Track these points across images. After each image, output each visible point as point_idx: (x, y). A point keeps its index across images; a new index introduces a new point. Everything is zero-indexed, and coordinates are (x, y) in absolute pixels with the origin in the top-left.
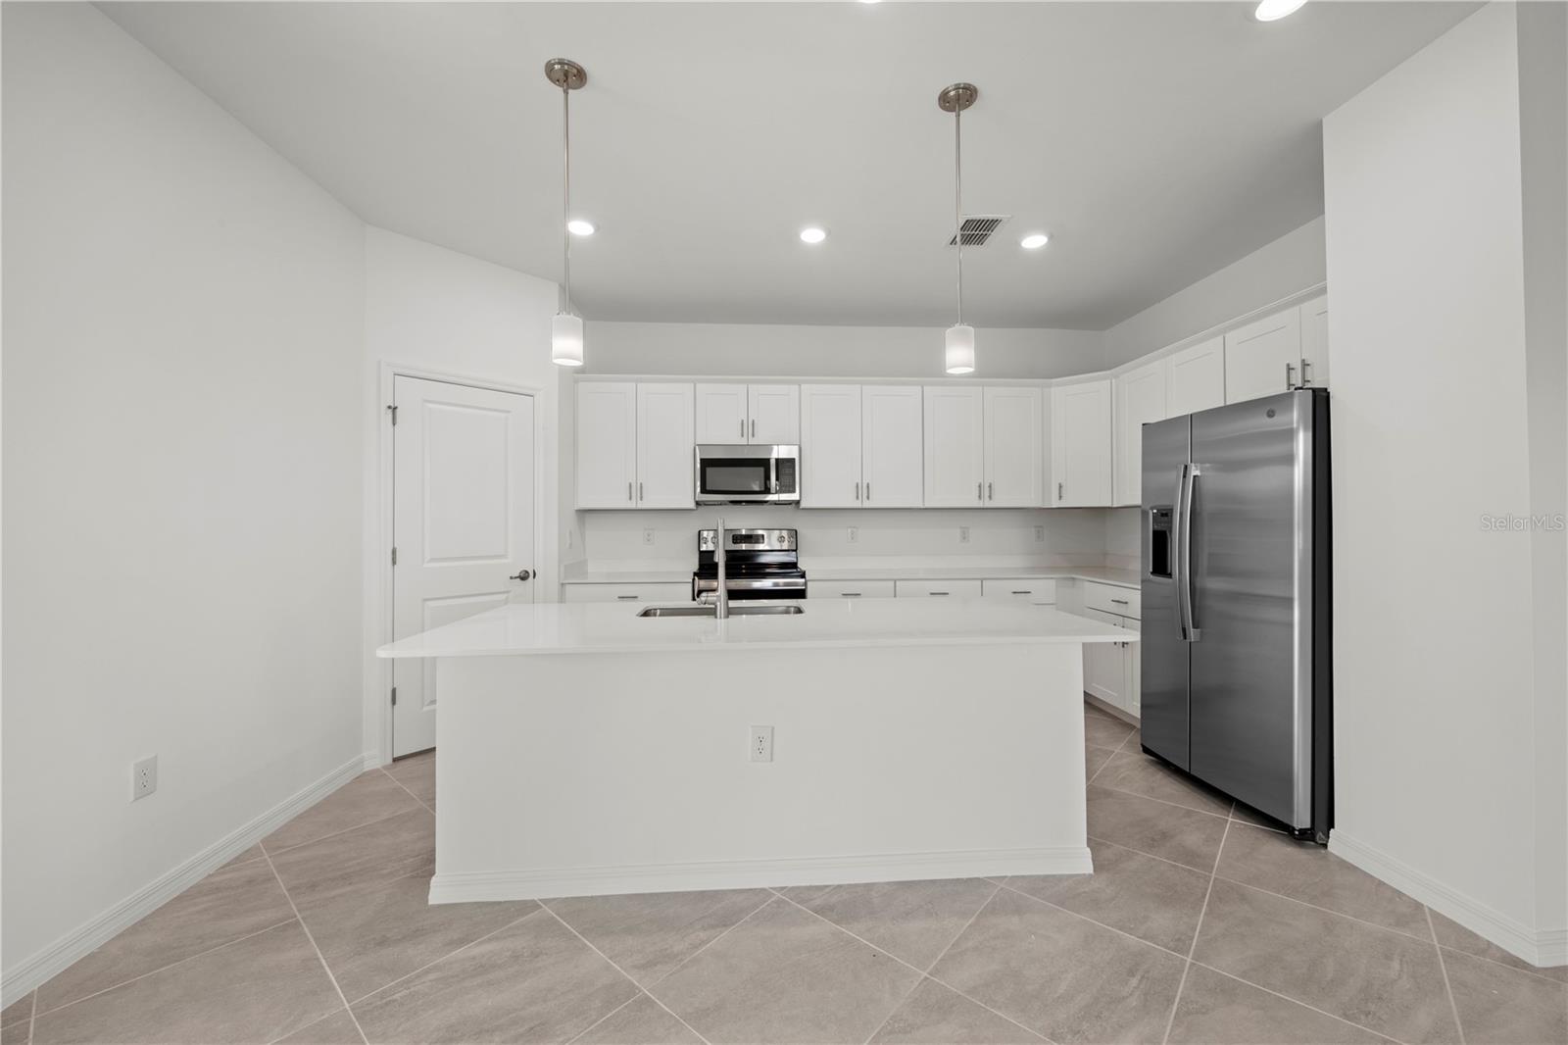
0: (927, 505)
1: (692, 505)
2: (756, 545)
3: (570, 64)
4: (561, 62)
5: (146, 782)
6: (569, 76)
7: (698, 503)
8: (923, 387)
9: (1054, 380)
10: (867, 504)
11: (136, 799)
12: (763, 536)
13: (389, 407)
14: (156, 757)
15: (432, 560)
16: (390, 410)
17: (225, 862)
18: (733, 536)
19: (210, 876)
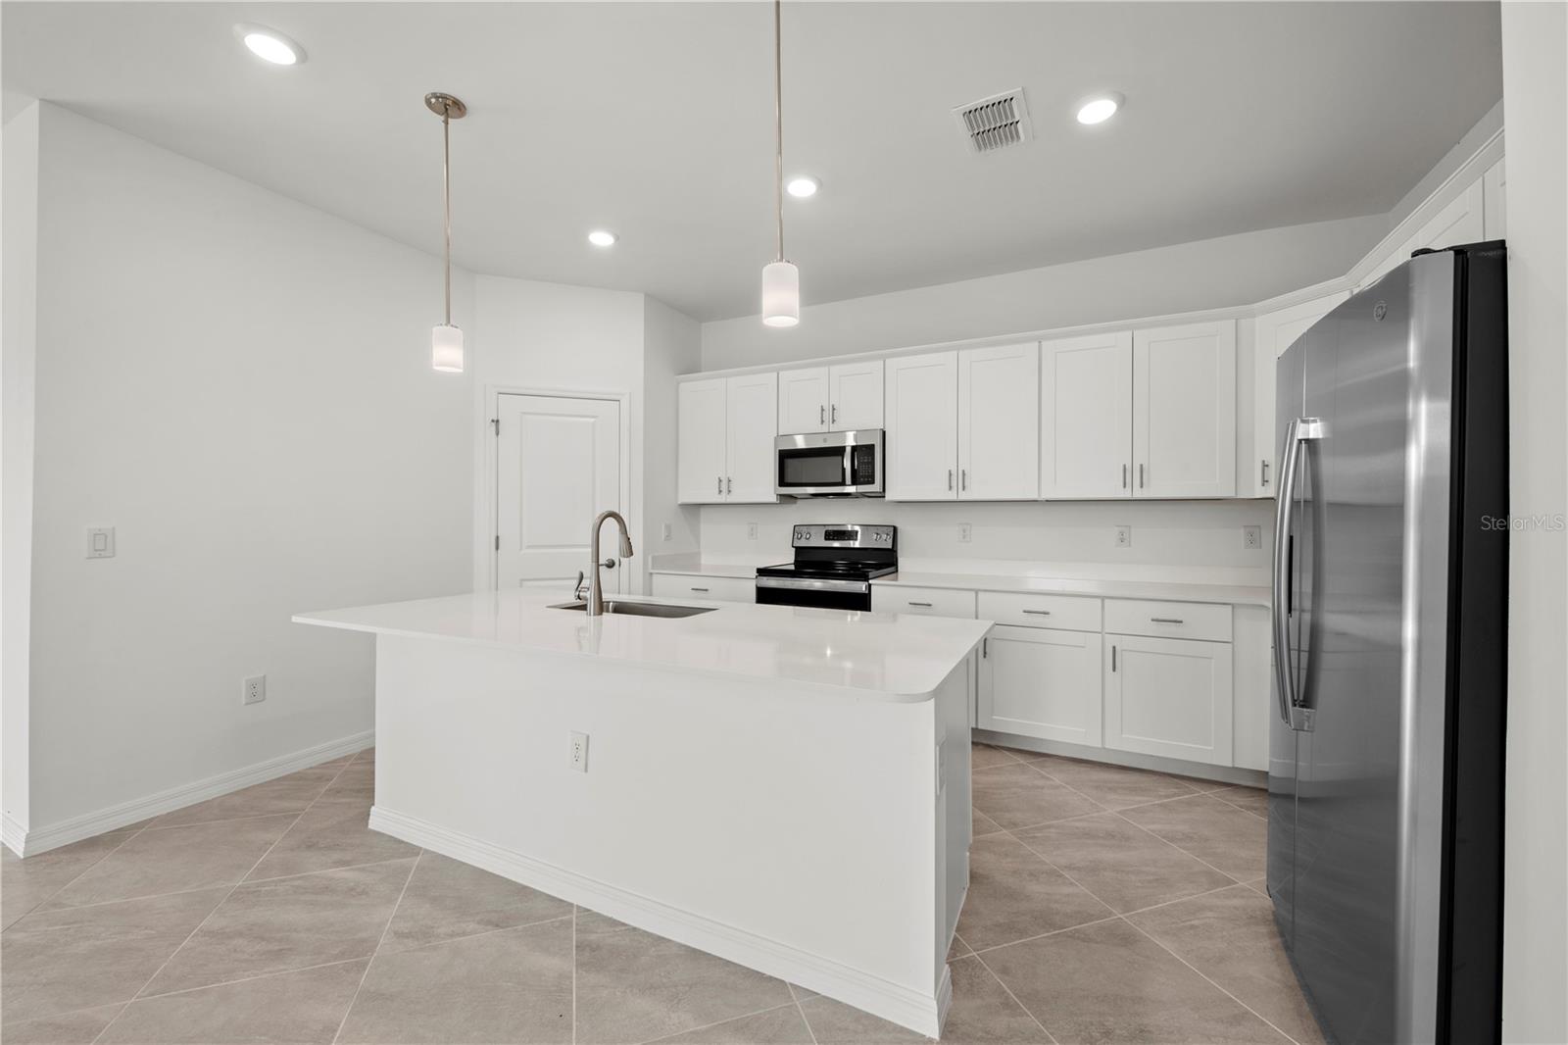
0: (1045, 496)
1: (773, 499)
2: (852, 542)
3: (444, 97)
4: (435, 96)
5: (257, 692)
6: (449, 107)
7: (782, 496)
8: (1040, 342)
9: (1256, 305)
10: (963, 496)
11: (247, 704)
12: (857, 532)
13: (493, 421)
14: (264, 677)
15: (529, 547)
16: (494, 424)
17: (328, 760)
18: (826, 532)
19: (311, 768)
